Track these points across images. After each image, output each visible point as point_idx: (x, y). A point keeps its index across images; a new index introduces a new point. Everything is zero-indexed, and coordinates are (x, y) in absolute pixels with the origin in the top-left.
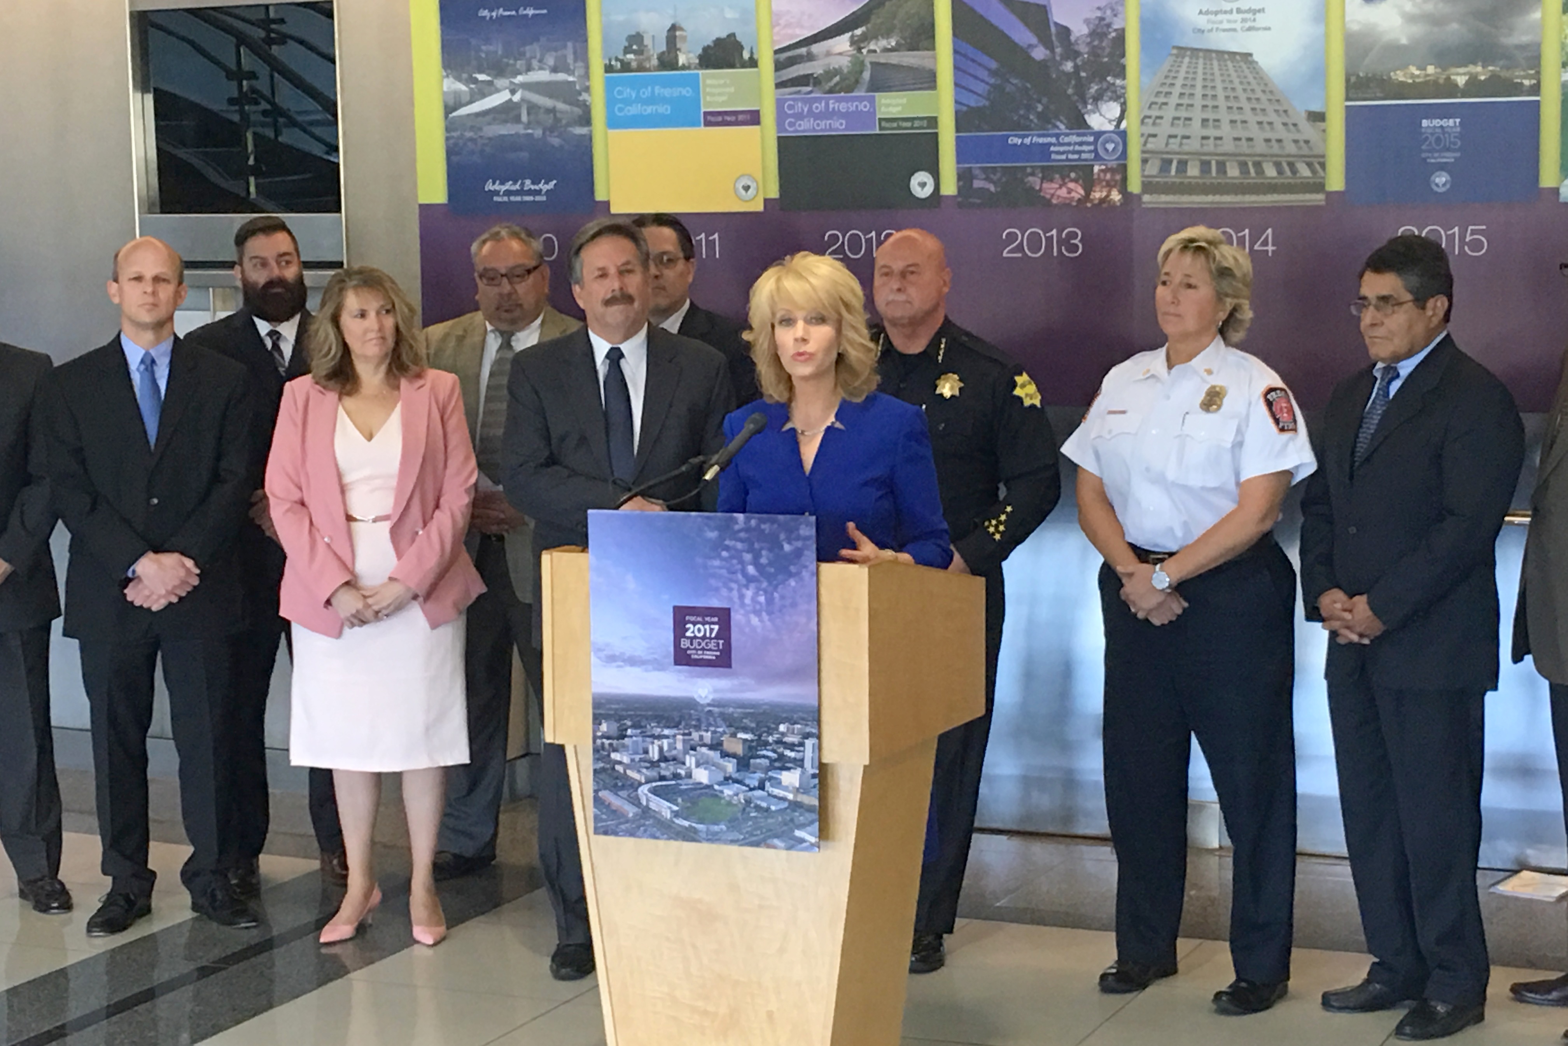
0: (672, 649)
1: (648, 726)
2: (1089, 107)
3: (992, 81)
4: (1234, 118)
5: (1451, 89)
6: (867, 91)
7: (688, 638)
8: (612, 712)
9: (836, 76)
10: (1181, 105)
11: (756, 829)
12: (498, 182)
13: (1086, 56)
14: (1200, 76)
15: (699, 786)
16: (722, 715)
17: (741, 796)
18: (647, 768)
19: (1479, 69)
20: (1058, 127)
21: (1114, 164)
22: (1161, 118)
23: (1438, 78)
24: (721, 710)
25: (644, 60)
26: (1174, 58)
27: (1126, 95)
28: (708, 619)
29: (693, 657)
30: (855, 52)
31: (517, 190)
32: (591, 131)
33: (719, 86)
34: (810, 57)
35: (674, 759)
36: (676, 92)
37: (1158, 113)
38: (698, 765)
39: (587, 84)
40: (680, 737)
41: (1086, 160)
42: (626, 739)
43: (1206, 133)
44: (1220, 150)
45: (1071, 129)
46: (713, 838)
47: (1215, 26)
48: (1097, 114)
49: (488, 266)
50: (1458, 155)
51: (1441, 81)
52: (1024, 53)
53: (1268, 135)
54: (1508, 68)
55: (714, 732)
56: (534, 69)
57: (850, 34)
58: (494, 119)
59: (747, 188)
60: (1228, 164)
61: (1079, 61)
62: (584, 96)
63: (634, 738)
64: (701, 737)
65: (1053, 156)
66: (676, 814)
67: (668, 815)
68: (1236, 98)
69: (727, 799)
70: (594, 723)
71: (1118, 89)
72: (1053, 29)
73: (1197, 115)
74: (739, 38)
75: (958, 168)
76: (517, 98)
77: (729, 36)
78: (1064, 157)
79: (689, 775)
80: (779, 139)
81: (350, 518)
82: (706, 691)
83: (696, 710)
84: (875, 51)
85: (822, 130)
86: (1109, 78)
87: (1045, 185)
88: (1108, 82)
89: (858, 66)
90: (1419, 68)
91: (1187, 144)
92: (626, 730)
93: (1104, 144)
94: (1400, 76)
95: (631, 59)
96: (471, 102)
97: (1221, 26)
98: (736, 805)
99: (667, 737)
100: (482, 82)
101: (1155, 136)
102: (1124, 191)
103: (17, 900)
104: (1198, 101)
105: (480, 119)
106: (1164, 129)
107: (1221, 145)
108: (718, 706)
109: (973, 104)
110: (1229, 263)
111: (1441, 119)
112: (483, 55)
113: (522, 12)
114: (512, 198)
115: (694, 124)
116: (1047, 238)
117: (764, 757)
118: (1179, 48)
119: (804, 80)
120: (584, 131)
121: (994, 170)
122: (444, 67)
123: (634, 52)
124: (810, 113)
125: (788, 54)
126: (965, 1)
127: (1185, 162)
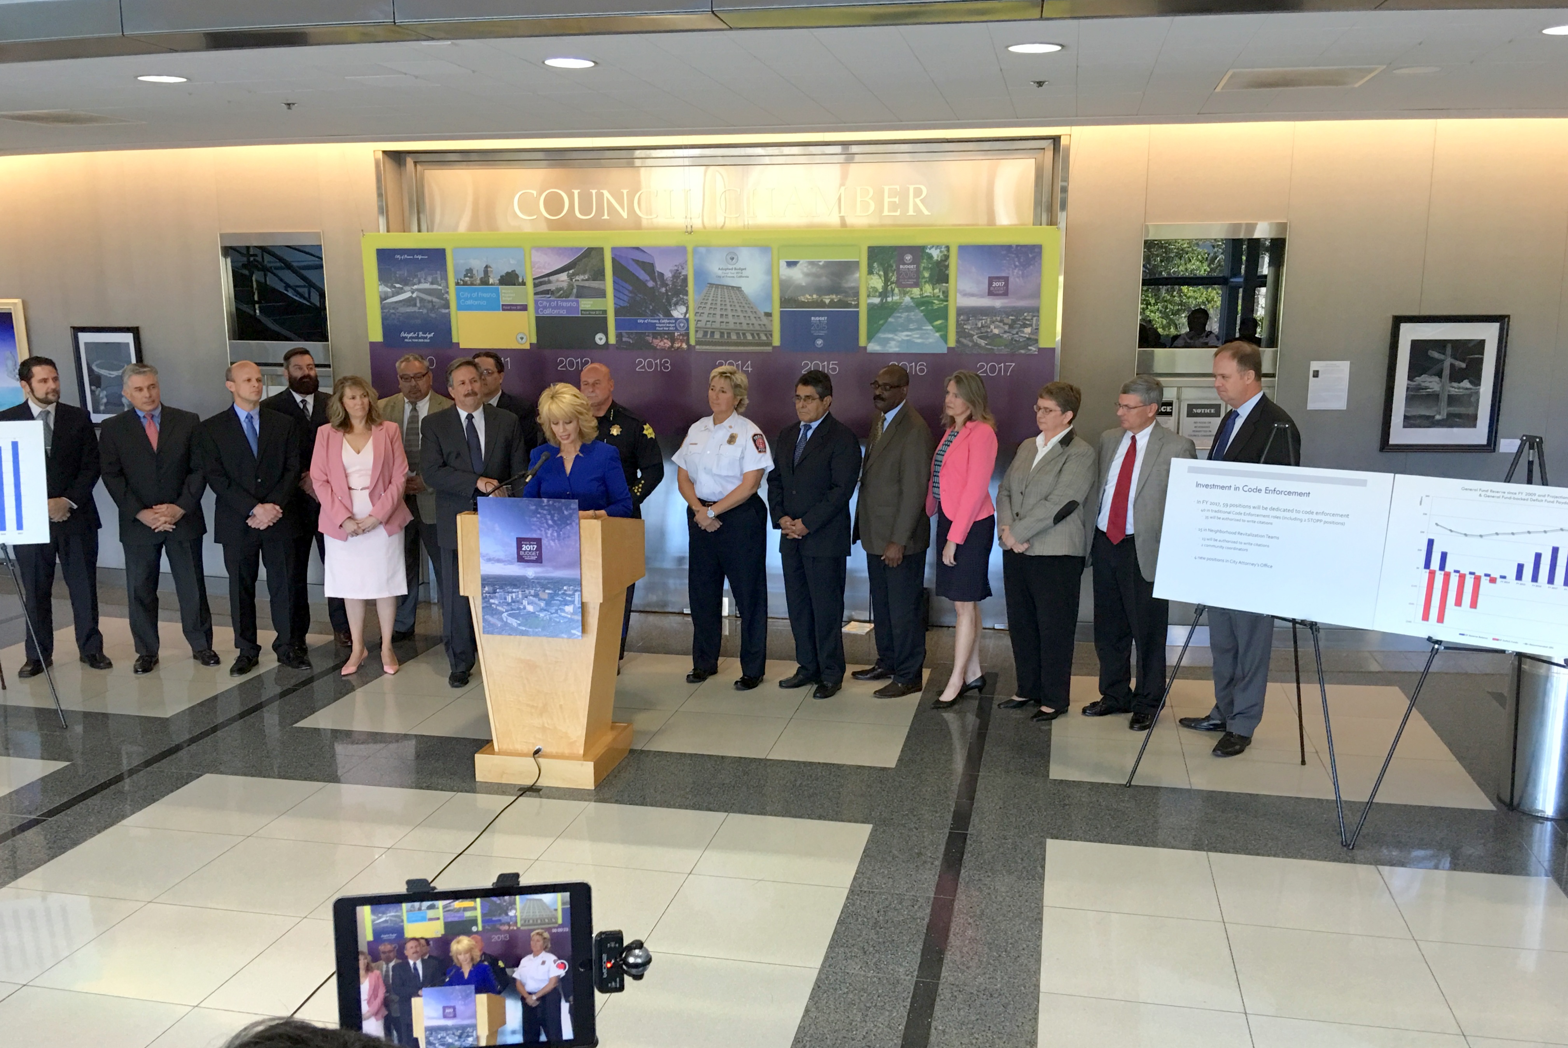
0: (516, 556)
1: (506, 588)
2: (673, 308)
3: (630, 295)
4: (734, 314)
5: (822, 304)
6: (575, 298)
9: (561, 291)
10: (711, 308)
11: (554, 631)
12: (407, 333)
13: (671, 286)
14: (719, 296)
15: (529, 613)
16: (538, 583)
17: (548, 617)
18: (506, 606)
19: (834, 296)
20: (659, 316)
21: (683, 332)
22: (703, 313)
24: (538, 581)
25: (474, 281)
26: (708, 288)
27: (688, 303)
28: (531, 543)
30: (570, 281)
31: (416, 337)
32: (450, 312)
33: (509, 293)
34: (549, 282)
35: (518, 602)
36: (489, 295)
37: (702, 311)
38: (528, 604)
39: (447, 290)
40: (520, 593)
42: (496, 594)
43: (722, 320)
44: (727, 328)
45: (665, 317)
46: (536, 634)
47: (725, 275)
48: (676, 311)
49: (405, 373)
50: (826, 332)
51: (819, 301)
52: (644, 284)
53: (748, 322)
54: (846, 297)
55: (535, 590)
56: (422, 283)
57: (567, 273)
59: (522, 338)
60: (731, 334)
61: (668, 288)
62: (446, 296)
63: (500, 593)
64: (530, 593)
65: (657, 328)
66: (519, 625)
67: (515, 625)
68: (734, 305)
69: (542, 618)
70: (482, 587)
71: (685, 300)
72: (656, 274)
73: (718, 312)
74: (517, 272)
75: (616, 332)
76: (414, 295)
77: (512, 271)
78: (662, 329)
79: (525, 609)
80: (536, 317)
81: (350, 488)
82: (531, 573)
84: (578, 280)
85: (556, 314)
86: (680, 295)
87: (655, 341)
88: (681, 298)
89: (571, 287)
90: (810, 296)
91: (714, 325)
92: (496, 590)
93: (679, 324)
94: (802, 299)
95: (468, 280)
96: (393, 297)
97: (728, 276)
98: (545, 621)
99: (514, 593)
100: (399, 288)
101: (700, 321)
102: (688, 343)
103: (192, 660)
104: (719, 307)
105: (397, 304)
106: (705, 318)
107: (728, 326)
108: (536, 579)
109: (622, 305)
110: (739, 382)
112: (398, 276)
113: (416, 257)
114: (414, 340)
115: (498, 309)
116: (655, 363)
117: (557, 600)
118: (711, 284)
119: (547, 292)
120: (447, 311)
121: (632, 333)
122: (380, 280)
123: (469, 277)
124: (550, 307)
125: (539, 280)
126: (618, 259)
127: (714, 332)
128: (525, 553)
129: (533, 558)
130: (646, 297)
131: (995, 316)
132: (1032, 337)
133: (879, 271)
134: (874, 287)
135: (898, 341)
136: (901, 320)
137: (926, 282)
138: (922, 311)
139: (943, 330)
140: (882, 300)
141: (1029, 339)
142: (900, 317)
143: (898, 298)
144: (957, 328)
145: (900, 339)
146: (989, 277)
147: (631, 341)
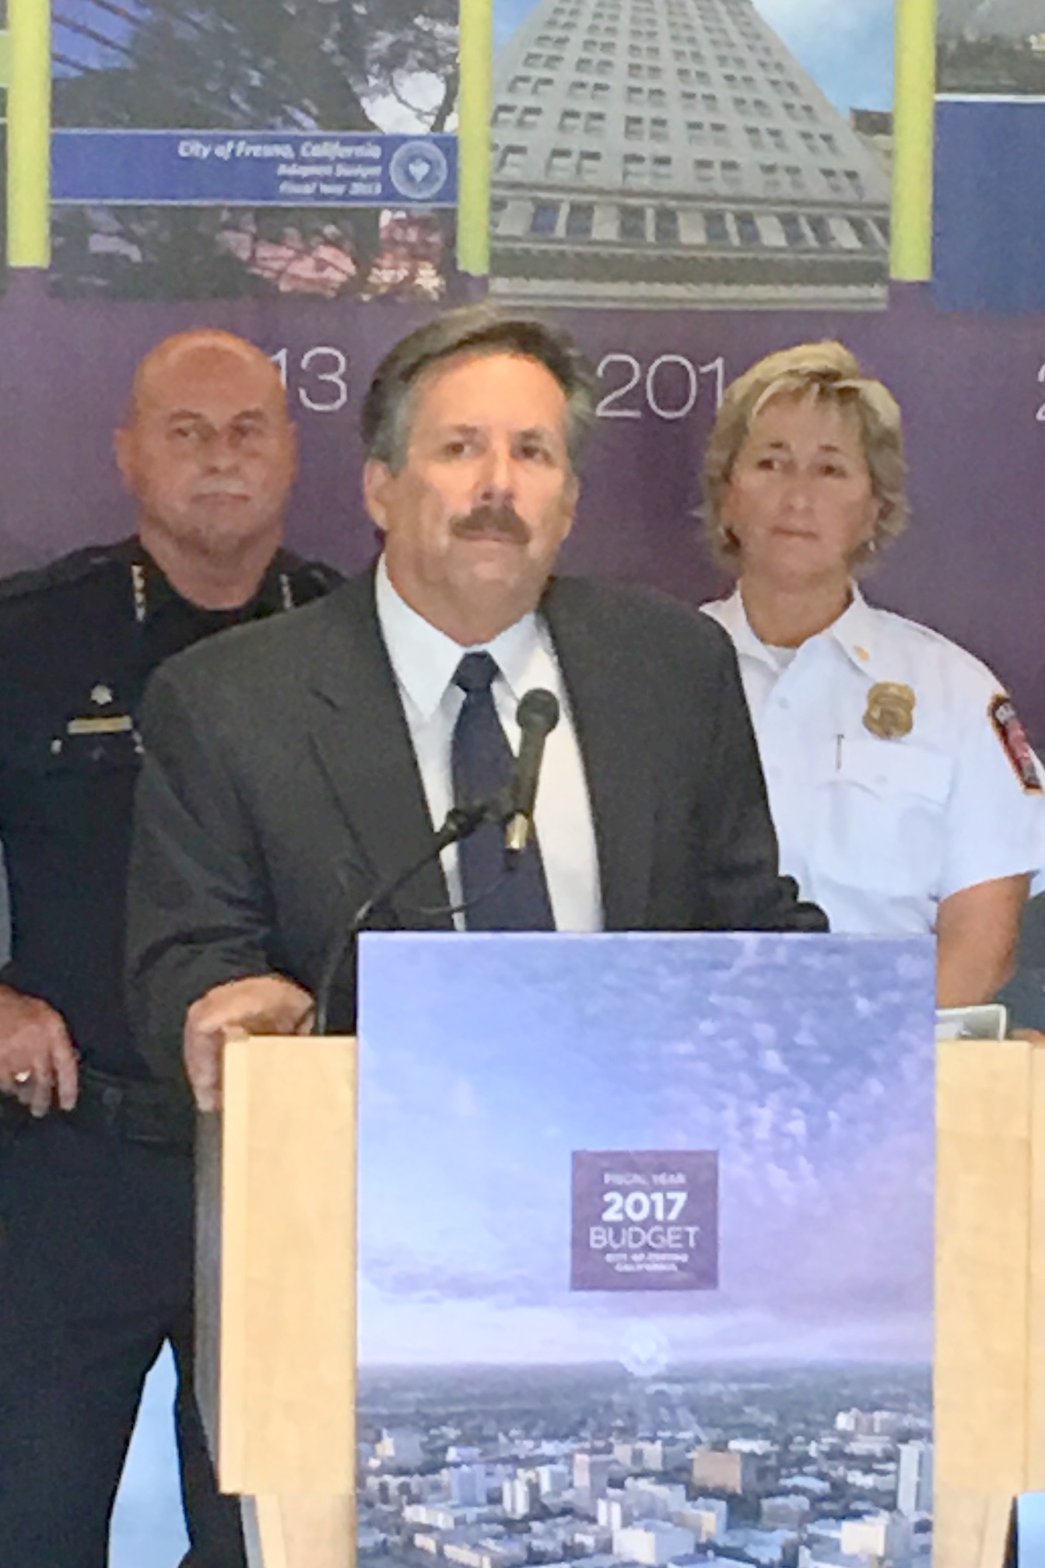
1: (502, 1439)
2: (373, 81)
3: (142, 12)
4: (695, 118)
7: (607, 1225)
8: (408, 1410)
10: (582, 85)
18: (497, 1537)
20: (298, 125)
21: (422, 210)
22: (537, 111)
24: (689, 1388)
27: (458, 60)
28: (661, 1179)
29: (619, 1268)
35: (566, 1511)
37: (531, 102)
40: (582, 1459)
41: (358, 198)
42: (444, 1471)
43: (634, 147)
44: (665, 185)
45: (328, 128)
48: (392, 98)
55: (670, 1442)
60: (681, 216)
63: (465, 1468)
64: (637, 1456)
65: (284, 187)
70: (359, 1438)
71: (439, 44)
73: (616, 109)
75: (54, 207)
79: (606, 1547)
83: (625, 1394)
86: (419, 21)
87: (265, 251)
88: (418, 28)
91: (590, 171)
92: (444, 1450)
93: (403, 165)
99: (552, 1460)
101: (521, 150)
102: (447, 266)
104: (618, 80)
106: (542, 135)
107: (668, 176)
108: (677, 1381)
109: (94, 64)
117: (797, 1490)
121: (140, 211)
127: (588, 209)
128: (617, 1237)
129: (657, 1264)
130: (230, 28)
147: (135, 254)
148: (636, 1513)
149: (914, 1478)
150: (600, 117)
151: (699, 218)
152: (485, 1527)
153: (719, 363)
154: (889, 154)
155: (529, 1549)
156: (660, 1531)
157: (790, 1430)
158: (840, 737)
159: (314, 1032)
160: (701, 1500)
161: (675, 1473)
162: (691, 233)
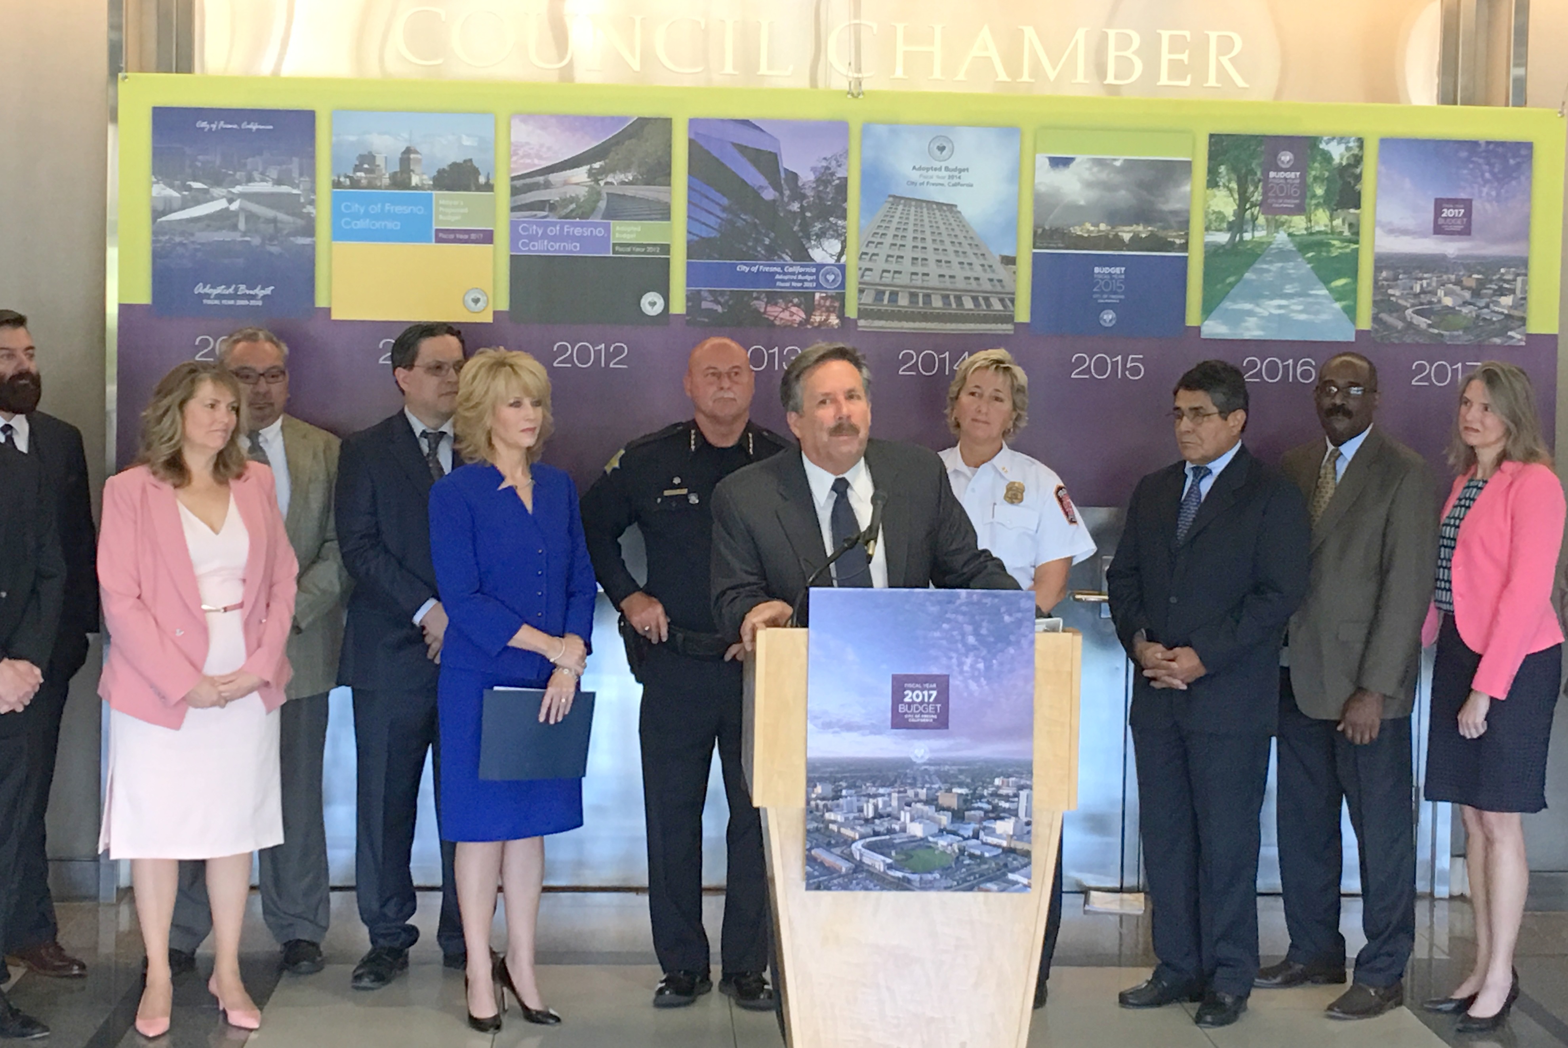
0: (890, 715)
1: (864, 787)
2: (813, 242)
3: (724, 215)
4: (939, 258)
5: (1117, 242)
6: (603, 218)
8: (827, 775)
9: (572, 203)
10: (895, 245)
11: (970, 875)
12: (209, 286)
13: (812, 199)
14: (912, 221)
15: (913, 839)
16: (938, 772)
17: (955, 846)
18: (861, 825)
19: (1141, 228)
20: (782, 258)
21: (832, 293)
22: (877, 255)
23: (1108, 234)
24: (937, 767)
25: (375, 178)
26: (889, 205)
27: (846, 234)
28: (927, 685)
30: (592, 183)
31: (230, 294)
32: (314, 242)
33: (453, 206)
34: (547, 185)
35: (889, 815)
36: (406, 210)
37: (876, 251)
38: (912, 820)
39: (312, 197)
40: (895, 795)
41: (807, 288)
42: (841, 799)
43: (914, 270)
44: (925, 284)
45: (794, 260)
46: (926, 886)
47: (926, 181)
48: (821, 249)
49: (244, 364)
50: (1122, 296)
51: (1111, 236)
52: (755, 193)
53: (969, 274)
54: (1164, 228)
55: (928, 789)
56: (255, 181)
57: (588, 167)
58: (208, 226)
60: (933, 296)
61: (805, 203)
62: (309, 209)
63: (849, 798)
64: (916, 795)
65: (779, 284)
66: (890, 867)
67: (881, 867)
68: (942, 241)
69: (941, 849)
70: (808, 786)
71: (839, 228)
72: (783, 175)
73: (908, 254)
74: (476, 164)
75: (688, 291)
76: (234, 206)
77: (465, 161)
78: (788, 284)
79: (903, 830)
80: (512, 256)
82: (923, 751)
83: (912, 769)
84: (612, 184)
85: (555, 251)
87: (769, 309)
88: (831, 223)
89: (595, 195)
90: (1092, 226)
91: (898, 278)
92: (841, 791)
93: (824, 275)
94: (1077, 231)
95: (361, 177)
96: (183, 208)
97: (932, 181)
98: (950, 855)
99: (883, 795)
100: (199, 190)
101: (870, 270)
102: (841, 316)
104: (909, 243)
105: (191, 224)
106: (880, 264)
107: (928, 281)
108: (934, 764)
109: (704, 235)
110: (1022, 381)
111: (1110, 267)
112: (199, 164)
113: (244, 126)
114: (224, 302)
115: (425, 239)
116: (769, 355)
117: (979, 808)
118: (894, 197)
119: (541, 205)
120: (307, 241)
121: (722, 293)
122: (154, 173)
123: (366, 171)
124: (545, 236)
125: (528, 181)
126: (701, 142)
127: (896, 293)
128: (909, 709)
129: (926, 719)
130: (757, 221)
131: (1446, 273)
132: (1516, 313)
133: (1229, 181)
134: (1220, 213)
135: (1262, 318)
136: (1268, 277)
137: (1317, 205)
138: (1309, 261)
139: (1348, 295)
140: (1233, 238)
141: (1508, 317)
142: (1268, 271)
143: (1264, 233)
144: (1374, 295)
145: (1266, 314)
146: (1437, 200)
147: (719, 309)
148: (916, 816)
149: (1025, 804)
150: (902, 257)
151: (939, 297)
152: (857, 822)
153: (947, 354)
154: (1014, 273)
155: (874, 831)
156: (925, 824)
157: (977, 784)
158: (995, 504)
159: (792, 626)
160: (941, 812)
161: (930, 801)
162: (937, 302)
